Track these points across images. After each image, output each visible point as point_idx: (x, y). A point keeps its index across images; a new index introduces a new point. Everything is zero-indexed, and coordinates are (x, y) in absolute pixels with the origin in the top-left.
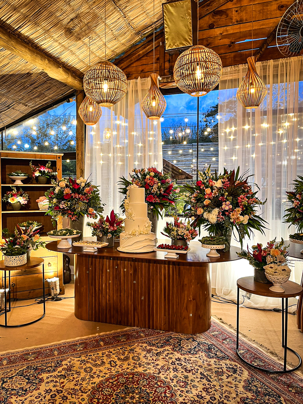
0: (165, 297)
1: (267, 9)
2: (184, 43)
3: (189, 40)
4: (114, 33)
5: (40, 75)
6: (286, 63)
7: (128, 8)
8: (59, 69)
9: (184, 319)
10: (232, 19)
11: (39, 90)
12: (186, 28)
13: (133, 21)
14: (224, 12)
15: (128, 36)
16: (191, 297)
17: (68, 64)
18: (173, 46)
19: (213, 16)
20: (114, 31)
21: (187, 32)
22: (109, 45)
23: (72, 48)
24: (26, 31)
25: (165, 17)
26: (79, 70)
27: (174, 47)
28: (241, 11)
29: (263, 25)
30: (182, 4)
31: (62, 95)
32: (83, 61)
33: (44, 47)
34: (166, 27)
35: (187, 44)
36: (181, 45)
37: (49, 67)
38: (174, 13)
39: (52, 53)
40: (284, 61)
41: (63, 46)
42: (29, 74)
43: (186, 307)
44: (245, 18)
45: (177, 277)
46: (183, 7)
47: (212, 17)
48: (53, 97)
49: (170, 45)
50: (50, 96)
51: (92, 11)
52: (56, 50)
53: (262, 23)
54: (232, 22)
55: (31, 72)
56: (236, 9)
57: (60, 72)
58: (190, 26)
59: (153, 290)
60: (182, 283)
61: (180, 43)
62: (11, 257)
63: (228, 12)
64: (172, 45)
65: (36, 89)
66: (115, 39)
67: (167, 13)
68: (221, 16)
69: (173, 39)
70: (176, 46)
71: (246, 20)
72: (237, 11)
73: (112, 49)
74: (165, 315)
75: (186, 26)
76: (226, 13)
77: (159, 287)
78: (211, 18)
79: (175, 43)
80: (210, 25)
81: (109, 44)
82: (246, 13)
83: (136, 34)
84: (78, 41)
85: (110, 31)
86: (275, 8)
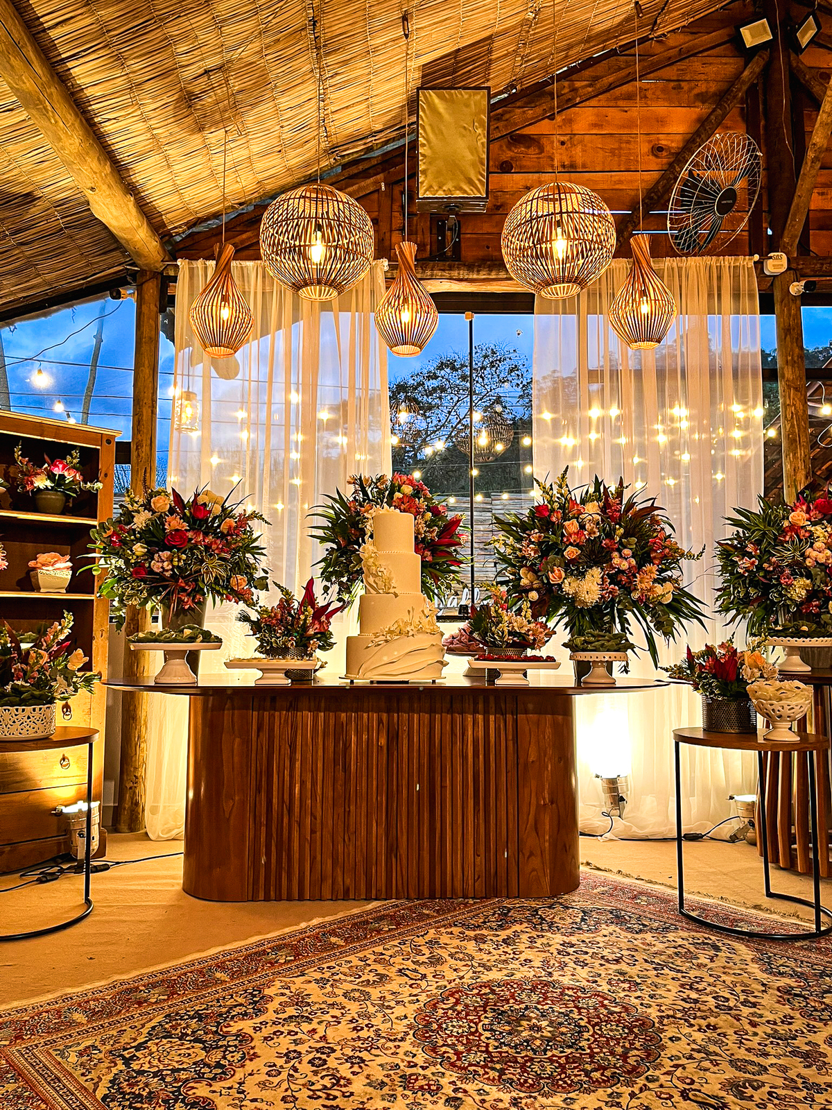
0: (476, 803)
1: (630, 149)
2: (466, 187)
3: (477, 182)
4: (284, 136)
5: (55, 207)
6: (680, 269)
7: (338, 77)
8: (129, 196)
9: (528, 858)
10: (553, 160)
11: (28, 251)
12: (472, 154)
13: (336, 116)
14: (533, 139)
15: (309, 151)
16: (547, 796)
17: (144, 191)
18: (437, 191)
19: (509, 145)
20: (286, 129)
21: (473, 165)
22: (259, 166)
23: (173, 152)
24: (84, 72)
25: (423, 120)
26: (162, 215)
27: (440, 194)
28: (573, 145)
29: (620, 182)
30: (466, 96)
31: (83, 279)
32: (182, 191)
33: (108, 128)
34: (424, 145)
35: (472, 190)
36: (458, 192)
37: (109, 186)
38: (446, 116)
39: (120, 151)
40: (675, 265)
41: (154, 137)
42: (29, 198)
43: (536, 824)
44: (579, 161)
45: (510, 744)
46: (467, 106)
47: (507, 147)
48: (57, 280)
49: (431, 187)
50: (48, 277)
51: (262, 61)
52: (134, 144)
53: (617, 178)
54: (552, 166)
55: (38, 193)
56: (562, 138)
57: (127, 205)
58: (484, 152)
59: (443, 787)
60: (521, 761)
61: (455, 187)
62: (17, 710)
63: (544, 141)
64: (436, 188)
65: (24, 248)
66: (280, 151)
67: (427, 112)
68: (528, 147)
69: (439, 173)
70: (444, 191)
71: (584, 166)
72: (563, 143)
73: (260, 177)
74: (476, 854)
75: (473, 150)
76: (539, 143)
77: (459, 778)
78: (504, 148)
79: (444, 185)
80: (503, 163)
81: (259, 161)
82: (584, 151)
83: (325, 151)
84: (194, 134)
85: (278, 127)
86: (646, 150)
